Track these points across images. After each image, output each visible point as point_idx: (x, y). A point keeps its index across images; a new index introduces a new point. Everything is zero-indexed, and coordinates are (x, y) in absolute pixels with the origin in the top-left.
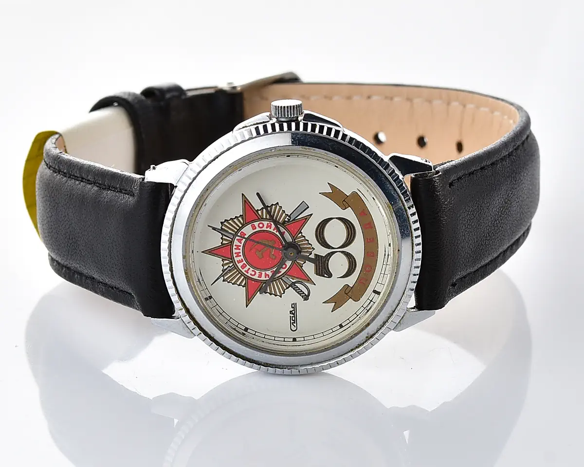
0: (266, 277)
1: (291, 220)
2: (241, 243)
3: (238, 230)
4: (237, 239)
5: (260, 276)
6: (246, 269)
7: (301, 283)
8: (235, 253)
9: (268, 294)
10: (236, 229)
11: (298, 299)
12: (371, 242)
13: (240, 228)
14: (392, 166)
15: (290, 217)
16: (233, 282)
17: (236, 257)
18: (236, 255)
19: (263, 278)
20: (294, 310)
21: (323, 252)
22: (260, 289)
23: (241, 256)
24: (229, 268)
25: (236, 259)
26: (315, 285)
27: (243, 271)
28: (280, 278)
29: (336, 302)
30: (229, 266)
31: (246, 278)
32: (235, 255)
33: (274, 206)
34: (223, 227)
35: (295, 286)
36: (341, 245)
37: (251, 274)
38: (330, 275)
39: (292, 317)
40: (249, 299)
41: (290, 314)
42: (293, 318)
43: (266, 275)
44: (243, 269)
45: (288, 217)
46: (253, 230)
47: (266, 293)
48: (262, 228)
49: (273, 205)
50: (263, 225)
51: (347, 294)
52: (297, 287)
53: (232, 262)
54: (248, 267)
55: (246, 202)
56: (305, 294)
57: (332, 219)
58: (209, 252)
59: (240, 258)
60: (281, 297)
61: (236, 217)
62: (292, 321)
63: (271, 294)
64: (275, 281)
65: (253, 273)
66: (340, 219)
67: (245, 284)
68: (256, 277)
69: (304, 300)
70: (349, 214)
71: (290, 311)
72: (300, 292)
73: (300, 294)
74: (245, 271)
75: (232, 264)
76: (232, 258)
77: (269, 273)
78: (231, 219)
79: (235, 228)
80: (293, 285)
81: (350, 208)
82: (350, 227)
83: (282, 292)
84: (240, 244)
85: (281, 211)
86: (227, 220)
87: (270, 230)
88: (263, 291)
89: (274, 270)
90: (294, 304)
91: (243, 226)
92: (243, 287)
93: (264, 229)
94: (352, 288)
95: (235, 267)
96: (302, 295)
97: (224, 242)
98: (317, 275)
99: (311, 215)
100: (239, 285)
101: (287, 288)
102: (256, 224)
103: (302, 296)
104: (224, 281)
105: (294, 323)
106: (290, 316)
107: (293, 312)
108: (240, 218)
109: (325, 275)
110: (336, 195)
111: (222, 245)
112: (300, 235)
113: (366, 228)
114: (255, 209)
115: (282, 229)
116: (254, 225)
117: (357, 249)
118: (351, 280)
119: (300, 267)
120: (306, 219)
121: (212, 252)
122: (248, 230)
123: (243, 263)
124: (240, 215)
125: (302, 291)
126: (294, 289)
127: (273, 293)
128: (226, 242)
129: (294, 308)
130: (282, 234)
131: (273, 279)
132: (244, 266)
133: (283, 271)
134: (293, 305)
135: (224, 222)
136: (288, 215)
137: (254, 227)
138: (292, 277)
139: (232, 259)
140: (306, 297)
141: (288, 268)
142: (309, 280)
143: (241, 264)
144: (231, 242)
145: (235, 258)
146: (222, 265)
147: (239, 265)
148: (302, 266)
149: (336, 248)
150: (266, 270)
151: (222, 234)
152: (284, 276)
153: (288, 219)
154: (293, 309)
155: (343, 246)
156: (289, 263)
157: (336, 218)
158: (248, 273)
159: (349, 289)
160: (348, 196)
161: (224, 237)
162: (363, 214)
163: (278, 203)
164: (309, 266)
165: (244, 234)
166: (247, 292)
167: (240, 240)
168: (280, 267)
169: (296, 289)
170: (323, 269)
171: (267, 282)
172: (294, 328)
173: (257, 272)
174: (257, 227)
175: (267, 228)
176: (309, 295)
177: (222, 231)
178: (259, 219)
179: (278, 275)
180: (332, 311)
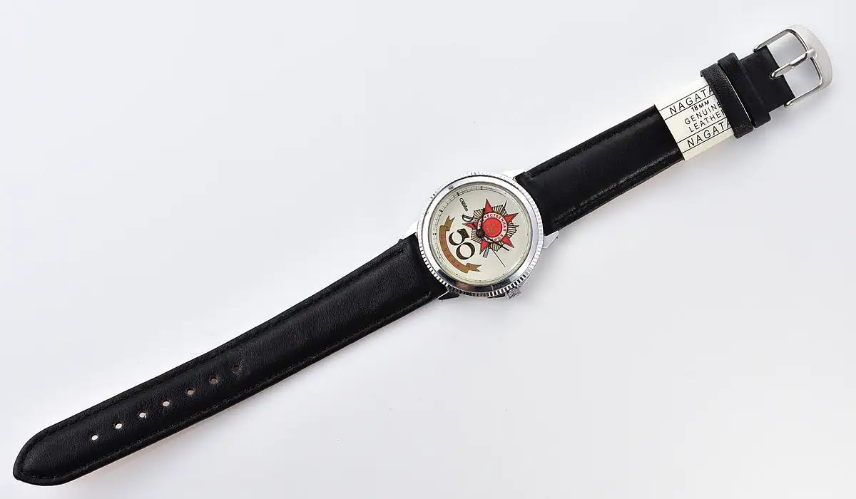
1: (488, 247)
3: (508, 231)
6: (496, 216)
7: (469, 221)
9: (481, 209)
11: (466, 214)
12: (449, 256)
14: (458, 293)
16: (498, 207)
19: (486, 215)
21: (467, 240)
23: (501, 220)
25: (502, 218)
26: (462, 224)
28: (480, 218)
29: (449, 220)
30: (503, 213)
31: (494, 211)
32: (504, 219)
33: (498, 249)
34: (515, 229)
36: (461, 247)
38: (458, 231)
39: (465, 205)
40: (487, 203)
43: (486, 217)
48: (498, 237)
51: (447, 226)
55: (511, 245)
57: (470, 257)
60: (474, 211)
61: (512, 236)
62: (464, 202)
63: (479, 210)
65: (492, 215)
66: (466, 258)
67: (492, 209)
68: (489, 214)
69: (463, 214)
70: (464, 262)
71: (467, 206)
72: (467, 217)
75: (503, 215)
76: (504, 217)
77: (485, 219)
78: (513, 234)
79: (510, 231)
80: (472, 219)
81: (465, 265)
82: (461, 257)
83: (475, 213)
84: (504, 225)
85: (494, 249)
87: (494, 238)
88: (484, 210)
89: (483, 221)
91: (507, 234)
92: (493, 207)
94: (446, 231)
98: (464, 229)
99: (480, 254)
100: (495, 207)
101: (473, 216)
102: (501, 238)
103: (465, 216)
104: (502, 205)
105: (462, 202)
107: (465, 207)
108: (510, 236)
109: (460, 230)
110: (474, 268)
111: (511, 221)
112: (480, 242)
113: (454, 260)
115: (489, 241)
117: (453, 249)
118: (448, 234)
120: (481, 251)
121: (514, 215)
122: (503, 233)
123: (498, 217)
124: (510, 238)
126: (471, 217)
128: (510, 223)
129: (466, 209)
130: (488, 239)
131: (482, 217)
133: (480, 223)
135: (515, 231)
136: (490, 248)
137: (502, 235)
138: (474, 222)
140: (463, 216)
141: (478, 225)
142: (466, 225)
146: (506, 212)
148: (472, 229)
149: (462, 244)
150: (487, 220)
152: (478, 220)
155: (459, 247)
156: (479, 228)
158: (494, 214)
159: (447, 229)
160: (469, 270)
161: (512, 225)
162: (459, 266)
163: (497, 252)
164: (469, 231)
165: (504, 230)
166: (490, 206)
167: (505, 227)
168: (482, 224)
169: (469, 218)
170: (463, 233)
171: (484, 214)
172: (461, 200)
173: (490, 217)
174: (500, 236)
175: (496, 238)
176: (463, 218)
177: (514, 227)
178: (501, 240)
179: (481, 220)
180: (449, 215)
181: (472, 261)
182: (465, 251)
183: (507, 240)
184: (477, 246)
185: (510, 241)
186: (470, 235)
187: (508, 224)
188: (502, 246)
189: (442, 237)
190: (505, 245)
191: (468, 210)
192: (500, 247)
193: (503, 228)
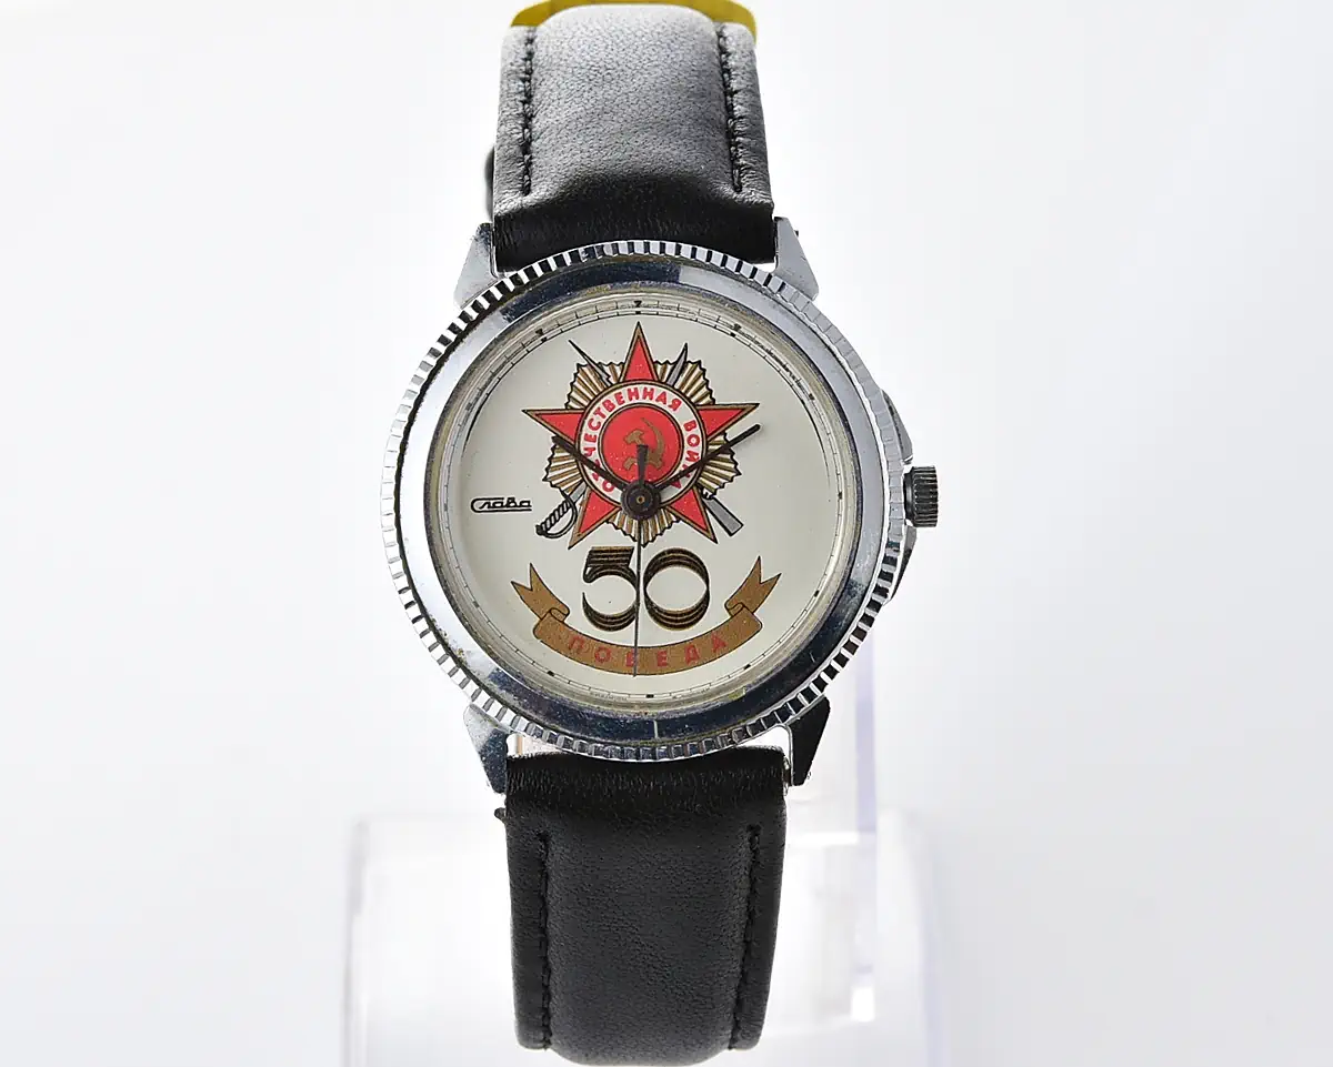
0: (586, 449)
1: (704, 500)
2: (657, 400)
3: (684, 395)
4: (664, 393)
5: (588, 438)
6: (603, 410)
7: (574, 519)
8: (636, 389)
9: (551, 453)
11: (539, 515)
12: (663, 661)
13: (689, 399)
14: (817, 697)
15: (711, 497)
16: (576, 383)
17: (629, 390)
18: (632, 390)
19: (584, 444)
20: (516, 506)
21: (639, 565)
22: (561, 438)
23: (631, 399)
24: (604, 377)
25: (624, 391)
26: (570, 548)
27: (600, 404)
28: (584, 478)
29: (532, 590)
30: (609, 376)
31: (585, 409)
32: (632, 388)
33: (733, 466)
34: (690, 365)
35: (568, 508)
36: (652, 599)
37: (592, 420)
38: (588, 578)
39: (502, 503)
40: (539, 416)
41: (509, 499)
42: (499, 505)
43: (591, 450)
44: (603, 403)
45: (710, 494)
46: (685, 425)
47: (553, 449)
48: (689, 442)
49: (736, 464)
50: (692, 445)
51: (550, 611)
52: (564, 513)
53: (618, 382)
54: (608, 414)
55: (742, 411)
56: (549, 529)
57: (707, 582)
58: (639, 337)
59: (625, 397)
60: (545, 479)
61: (711, 391)
62: (492, 502)
63: (550, 459)
64: (578, 467)
65: (594, 424)
67: (572, 408)
68: (586, 430)
69: (537, 526)
71: (514, 498)
72: (554, 517)
73: (550, 518)
74: (599, 408)
75: (614, 383)
76: (626, 382)
77: (595, 457)
78: (708, 381)
79: (689, 389)
80: (569, 503)
81: (729, 617)
82: (690, 618)
83: (554, 483)
85: (724, 481)
86: (704, 374)
87: (684, 458)
88: (559, 443)
89: (601, 466)
90: (529, 506)
91: (693, 406)
92: (566, 404)
93: (687, 447)
94: (563, 622)
95: (608, 387)
96: (548, 522)
97: (659, 367)
98: (590, 552)
99: (715, 541)
100: (569, 396)
101: (562, 492)
102: (697, 431)
103: (545, 523)
104: (579, 366)
105: (489, 507)
106: (503, 499)
107: (512, 504)
108: (708, 398)
109: (589, 569)
111: (653, 363)
112: (674, 519)
113: (686, 650)
114: (726, 429)
115: (685, 482)
116: (695, 427)
117: (646, 633)
118: (578, 622)
119: (605, 519)
120: (707, 531)
122: (684, 415)
123: (616, 404)
124: (714, 400)
125: (556, 521)
126: (562, 505)
127: (553, 465)
128: (658, 371)
129: (521, 506)
131: (582, 460)
132: (609, 405)
133: (600, 483)
134: (526, 504)
135: (700, 368)
136: (715, 493)
137: (689, 426)
138: (585, 504)
140: (542, 531)
141: (604, 494)
142: (580, 536)
143: (614, 401)
144: (660, 381)
145: (626, 388)
146: (611, 363)
147: (611, 397)
148: (608, 523)
149: (645, 588)
150: (602, 451)
152: (587, 485)
153: (707, 493)
154: (518, 504)
155: (648, 602)
156: (616, 495)
157: (708, 592)
158: (595, 414)
159: (560, 616)
160: (753, 613)
161: (669, 367)
162: (719, 643)
163: (739, 473)
164: (607, 537)
165: (675, 406)
166: (555, 412)
167: (663, 398)
168: (608, 478)
169: (560, 510)
170: (602, 564)
172: (477, 505)
173: (597, 433)
174: (690, 433)
175: (689, 452)
176: (548, 536)
177: (683, 363)
178: (707, 437)
179: (590, 473)
180: (513, 583)
181: (725, 585)
182: (675, 590)
183: (717, 418)
185: (726, 408)
186: (628, 542)
187: (660, 382)
188: (727, 447)
189: (576, 647)
190: (732, 433)
191: (529, 502)
192: (729, 457)
193: (666, 408)
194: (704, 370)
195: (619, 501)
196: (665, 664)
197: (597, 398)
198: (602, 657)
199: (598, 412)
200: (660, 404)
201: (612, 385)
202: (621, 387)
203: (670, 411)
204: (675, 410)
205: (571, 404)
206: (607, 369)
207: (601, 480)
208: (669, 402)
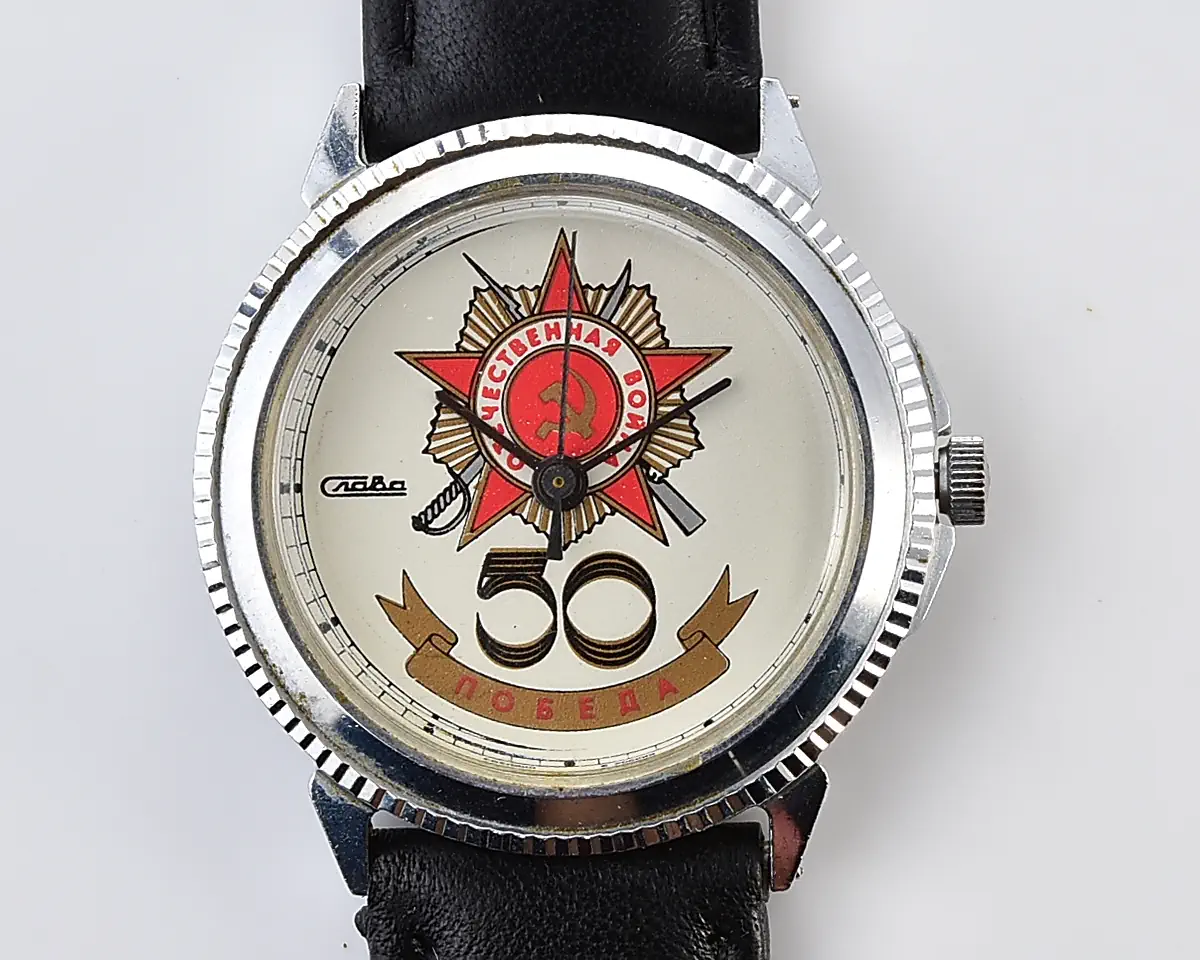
0: (484, 409)
1: (650, 483)
2: (586, 341)
3: (624, 333)
4: (597, 330)
5: (488, 393)
6: (510, 354)
7: (466, 508)
8: (557, 324)
9: (435, 414)
10: (629, 328)
11: (418, 500)
12: (586, 711)
13: (631, 339)
15: (661, 480)
16: (471, 315)
17: (547, 325)
18: (552, 326)
19: (482, 402)
20: (384, 488)
21: (557, 575)
22: (450, 392)
23: (549, 339)
24: (513, 307)
25: (540, 327)
26: (459, 549)
27: (505, 346)
28: (481, 449)
29: (405, 608)
30: (519, 306)
31: (484, 352)
32: (551, 322)
33: (692, 436)
34: (634, 291)
35: (457, 493)
36: (575, 624)
37: (493, 368)
38: (485, 592)
39: (365, 483)
40: (421, 361)
41: (375, 478)
42: (361, 486)
43: (492, 410)
44: (510, 344)
45: (659, 475)
46: (625, 377)
47: (438, 409)
48: (631, 401)
49: (697, 433)
50: (635, 405)
51: (429, 639)
52: (452, 499)
53: (532, 315)
54: (516, 360)
55: (706, 357)
56: (431, 522)
57: (653, 603)
58: (562, 250)
59: (542, 335)
60: (426, 451)
61: (663, 329)
62: (351, 482)
63: (434, 423)
64: (473, 435)
65: (497, 374)
67: (466, 351)
68: (485, 381)
69: (413, 517)
70: (664, 650)
71: (381, 478)
72: (437, 505)
73: (431, 507)
74: (504, 351)
75: (525, 315)
76: (543, 315)
77: (496, 420)
78: (659, 314)
79: (632, 324)
80: (459, 485)
81: (684, 651)
82: (629, 651)
83: (438, 456)
84: (583, 338)
85: (679, 457)
86: (654, 304)
87: (623, 424)
88: (446, 400)
89: (506, 434)
90: (403, 488)
91: (638, 349)
92: (458, 345)
93: (628, 408)
94: (448, 655)
95: (517, 321)
96: (429, 511)
97: (591, 293)
98: (489, 555)
99: (665, 542)
100: (462, 333)
101: (450, 470)
102: (642, 386)
103: (425, 513)
104: (477, 290)
105: (346, 489)
106: (366, 478)
107: (379, 486)
108: (659, 339)
109: (486, 580)
110: (720, 612)
111: (582, 287)
112: (608, 510)
113: (623, 697)
114: (684, 382)
115: (624, 457)
116: (640, 379)
117: (563, 672)
118: (469, 653)
119: (509, 508)
120: (655, 529)
121: (564, 255)
122: (624, 362)
123: (528, 345)
124: (667, 341)
125: (441, 511)
126: (448, 489)
127: (437, 431)
128: (589, 300)
129: (391, 488)
130: (609, 457)
131: (479, 426)
132: (517, 347)
133: (502, 458)
134: (399, 486)
135: (649, 295)
136: (666, 475)
137: (631, 378)
138: (481, 487)
139: (540, 313)
140: (421, 524)
141: (508, 474)
143: (525, 341)
144: (591, 314)
145: (543, 323)
146: (522, 287)
147: (521, 335)
148: (514, 514)
149: (565, 608)
150: (507, 412)
151: (614, 288)
152: (485, 460)
153: (655, 474)
154: (388, 486)
155: (571, 631)
156: (526, 475)
157: (653, 615)
158: (498, 359)
159: (445, 647)
160: (717, 646)
161: (605, 293)
162: (667, 689)
163: (700, 447)
164: (516, 534)
165: (612, 349)
166: (441, 356)
167: (594, 338)
168: (515, 451)
169: (447, 496)
170: (506, 572)
171: (468, 414)
172: (330, 487)
173: (501, 386)
174: (632, 388)
175: (630, 415)
176: (428, 531)
177: (624, 287)
178: (656, 394)
179: (489, 442)
180: (378, 597)
181: (678, 605)
182: (608, 610)
183: (672, 367)
184: (617, 535)
185: (683, 353)
186: (540, 544)
188: (685, 409)
189: (465, 689)
190: (692, 390)
191: (403, 483)
192: (687, 422)
193: (598, 351)
194: (654, 298)
195: (530, 483)
196: (591, 717)
197: (501, 337)
198: (504, 704)
199: (502, 357)
200: (590, 346)
201: (523, 318)
202: (536, 321)
203: (605, 356)
204: (611, 354)
205: (464, 344)
206: (516, 296)
207: (505, 453)
208: (604, 344)
